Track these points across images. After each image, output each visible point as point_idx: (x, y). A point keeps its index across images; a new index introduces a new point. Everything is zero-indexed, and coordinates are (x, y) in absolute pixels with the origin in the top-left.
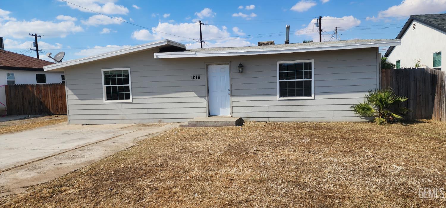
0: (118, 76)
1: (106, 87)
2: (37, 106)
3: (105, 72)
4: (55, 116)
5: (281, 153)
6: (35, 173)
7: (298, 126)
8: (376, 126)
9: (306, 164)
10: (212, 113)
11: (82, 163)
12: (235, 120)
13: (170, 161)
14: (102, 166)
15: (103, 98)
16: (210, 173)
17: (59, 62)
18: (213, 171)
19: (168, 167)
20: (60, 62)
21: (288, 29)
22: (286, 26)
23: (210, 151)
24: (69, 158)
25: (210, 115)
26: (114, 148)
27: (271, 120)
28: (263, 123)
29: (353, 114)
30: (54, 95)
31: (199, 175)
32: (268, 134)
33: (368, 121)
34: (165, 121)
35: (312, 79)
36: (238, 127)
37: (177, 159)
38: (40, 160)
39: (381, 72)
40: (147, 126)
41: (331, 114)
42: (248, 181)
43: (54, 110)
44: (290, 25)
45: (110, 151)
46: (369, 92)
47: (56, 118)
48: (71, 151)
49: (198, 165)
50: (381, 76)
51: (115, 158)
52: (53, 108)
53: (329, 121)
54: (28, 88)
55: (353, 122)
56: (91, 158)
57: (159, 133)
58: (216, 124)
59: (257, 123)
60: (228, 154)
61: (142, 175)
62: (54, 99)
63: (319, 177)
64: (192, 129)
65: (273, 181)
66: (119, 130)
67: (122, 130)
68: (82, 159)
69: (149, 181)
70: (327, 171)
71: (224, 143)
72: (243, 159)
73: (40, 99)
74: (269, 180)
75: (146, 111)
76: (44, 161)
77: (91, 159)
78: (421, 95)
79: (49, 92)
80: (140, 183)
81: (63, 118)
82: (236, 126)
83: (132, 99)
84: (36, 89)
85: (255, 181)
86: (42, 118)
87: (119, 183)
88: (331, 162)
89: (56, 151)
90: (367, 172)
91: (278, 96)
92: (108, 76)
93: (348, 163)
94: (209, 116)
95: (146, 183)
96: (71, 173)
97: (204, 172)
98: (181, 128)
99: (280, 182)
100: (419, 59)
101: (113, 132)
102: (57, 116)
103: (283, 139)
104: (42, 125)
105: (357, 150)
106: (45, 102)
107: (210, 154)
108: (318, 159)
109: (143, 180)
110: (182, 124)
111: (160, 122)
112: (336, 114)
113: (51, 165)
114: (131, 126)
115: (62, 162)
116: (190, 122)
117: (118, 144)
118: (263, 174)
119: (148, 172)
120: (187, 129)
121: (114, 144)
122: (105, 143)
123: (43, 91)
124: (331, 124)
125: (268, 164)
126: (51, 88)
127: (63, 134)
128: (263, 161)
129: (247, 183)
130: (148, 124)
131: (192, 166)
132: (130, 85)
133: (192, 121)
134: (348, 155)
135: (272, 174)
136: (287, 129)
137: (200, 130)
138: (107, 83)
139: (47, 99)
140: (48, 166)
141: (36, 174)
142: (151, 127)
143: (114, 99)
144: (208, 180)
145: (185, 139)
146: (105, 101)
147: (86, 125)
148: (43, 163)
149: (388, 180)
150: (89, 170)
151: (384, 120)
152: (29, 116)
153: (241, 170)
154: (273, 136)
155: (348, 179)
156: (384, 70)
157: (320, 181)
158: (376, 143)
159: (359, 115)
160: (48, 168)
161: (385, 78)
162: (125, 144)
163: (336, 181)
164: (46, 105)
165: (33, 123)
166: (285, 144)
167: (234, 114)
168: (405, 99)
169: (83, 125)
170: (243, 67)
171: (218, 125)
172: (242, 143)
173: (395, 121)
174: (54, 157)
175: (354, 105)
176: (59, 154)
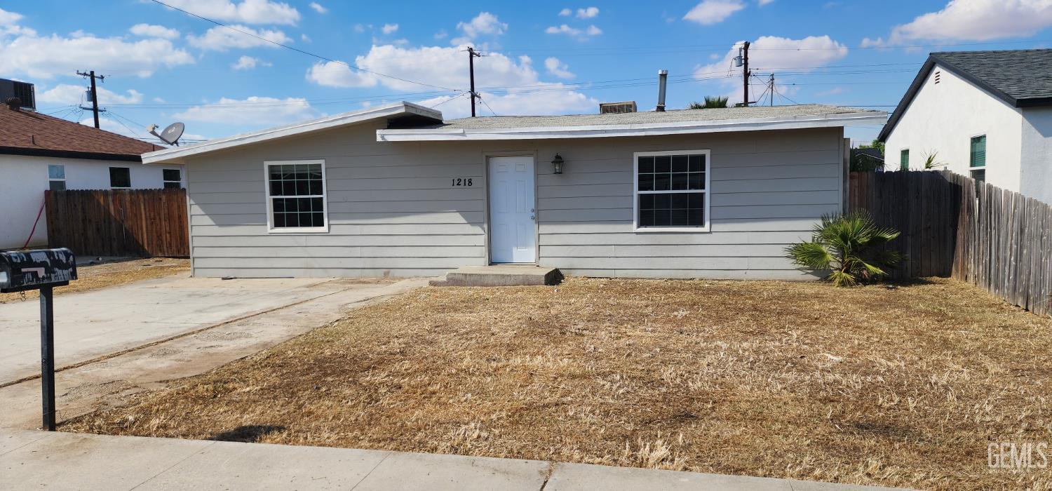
0: (299, 176)
1: (274, 199)
2: (115, 237)
3: (271, 167)
4: (156, 259)
5: (628, 334)
6: (171, 360)
7: (672, 287)
8: (832, 290)
9: (670, 350)
10: (497, 257)
11: (250, 347)
12: (544, 272)
13: (416, 346)
14: (289, 352)
15: (266, 222)
16: (494, 364)
17: (172, 144)
18: (499, 360)
19: (414, 354)
20: (175, 145)
21: (663, 78)
22: (660, 73)
23: (494, 329)
24: (222, 338)
25: (491, 263)
26: (304, 323)
27: (619, 274)
28: (602, 280)
29: (789, 263)
30: (152, 215)
31: (474, 367)
32: (608, 301)
33: (819, 278)
34: (398, 273)
35: (707, 191)
36: (549, 287)
37: (431, 343)
38: (169, 339)
39: (848, 178)
40: (360, 282)
41: (744, 263)
42: (562, 376)
43: (152, 247)
44: (667, 71)
45: (299, 328)
46: (823, 218)
47: (160, 265)
48: (221, 327)
49: (471, 352)
50: (848, 186)
51: (310, 340)
52: (150, 242)
53: (739, 278)
54: (96, 197)
55: (789, 282)
56: (266, 338)
57: (390, 297)
58: (504, 281)
59: (589, 280)
60: (528, 334)
61: (369, 368)
62: (152, 223)
63: (689, 372)
64: (455, 291)
65: (606, 376)
66: (304, 289)
67: (310, 290)
68: (248, 340)
69: (383, 375)
70: (704, 362)
71: (519, 317)
72: (555, 342)
73: (121, 222)
74: (598, 375)
75: (357, 252)
76: (178, 342)
77: (265, 340)
78: (930, 228)
79: (142, 207)
80: (366, 379)
81: (174, 264)
82: (546, 284)
83: (329, 226)
84: (113, 201)
85: (573, 377)
86: (129, 263)
87: (330, 379)
88: (717, 349)
89: (193, 325)
90: (776, 366)
91: (635, 223)
92: (279, 177)
93: (748, 350)
94: (489, 265)
95: (378, 379)
96: (237, 361)
97: (483, 361)
98: (432, 287)
99: (618, 377)
100: (932, 152)
101: (293, 293)
102: (158, 259)
103: (636, 310)
104: (135, 277)
105: (773, 331)
106: (132, 228)
107: (493, 334)
108: (694, 344)
109: (373, 375)
110: (434, 279)
111: (387, 275)
112: (754, 263)
113: (194, 349)
114: (327, 283)
115: (214, 343)
116: (450, 277)
117: (309, 315)
118: (590, 367)
119: (380, 364)
120: (445, 289)
121: (302, 315)
122: (282, 312)
123: (128, 205)
124: (741, 284)
125: (600, 350)
126: (147, 198)
127: (189, 296)
128: (592, 346)
129: (559, 379)
130: (362, 280)
131: (459, 353)
132: (324, 196)
133: (455, 274)
134: (751, 339)
135: (605, 365)
136: (648, 293)
137: (471, 292)
138: (275, 189)
139: (137, 221)
140: (190, 350)
141: (173, 362)
142: (368, 285)
143: (289, 225)
144: (490, 375)
145: (443, 309)
146: (272, 229)
147: (231, 279)
148: (177, 345)
149: (807, 378)
150: (267, 358)
151: (848, 276)
152: (100, 259)
153: (551, 359)
154: (619, 304)
155: (738, 376)
156: (856, 174)
157: (688, 378)
158: (816, 319)
159: (801, 266)
160: (191, 354)
161: (857, 189)
162: (324, 315)
163: (717, 379)
164: (135, 236)
165: (114, 274)
166: (639, 318)
167: (543, 262)
168: (895, 235)
169: (223, 279)
170: (563, 162)
171: (508, 283)
172: (557, 317)
173: (874, 280)
174: (194, 335)
175: (792, 246)
176: (200, 331)
